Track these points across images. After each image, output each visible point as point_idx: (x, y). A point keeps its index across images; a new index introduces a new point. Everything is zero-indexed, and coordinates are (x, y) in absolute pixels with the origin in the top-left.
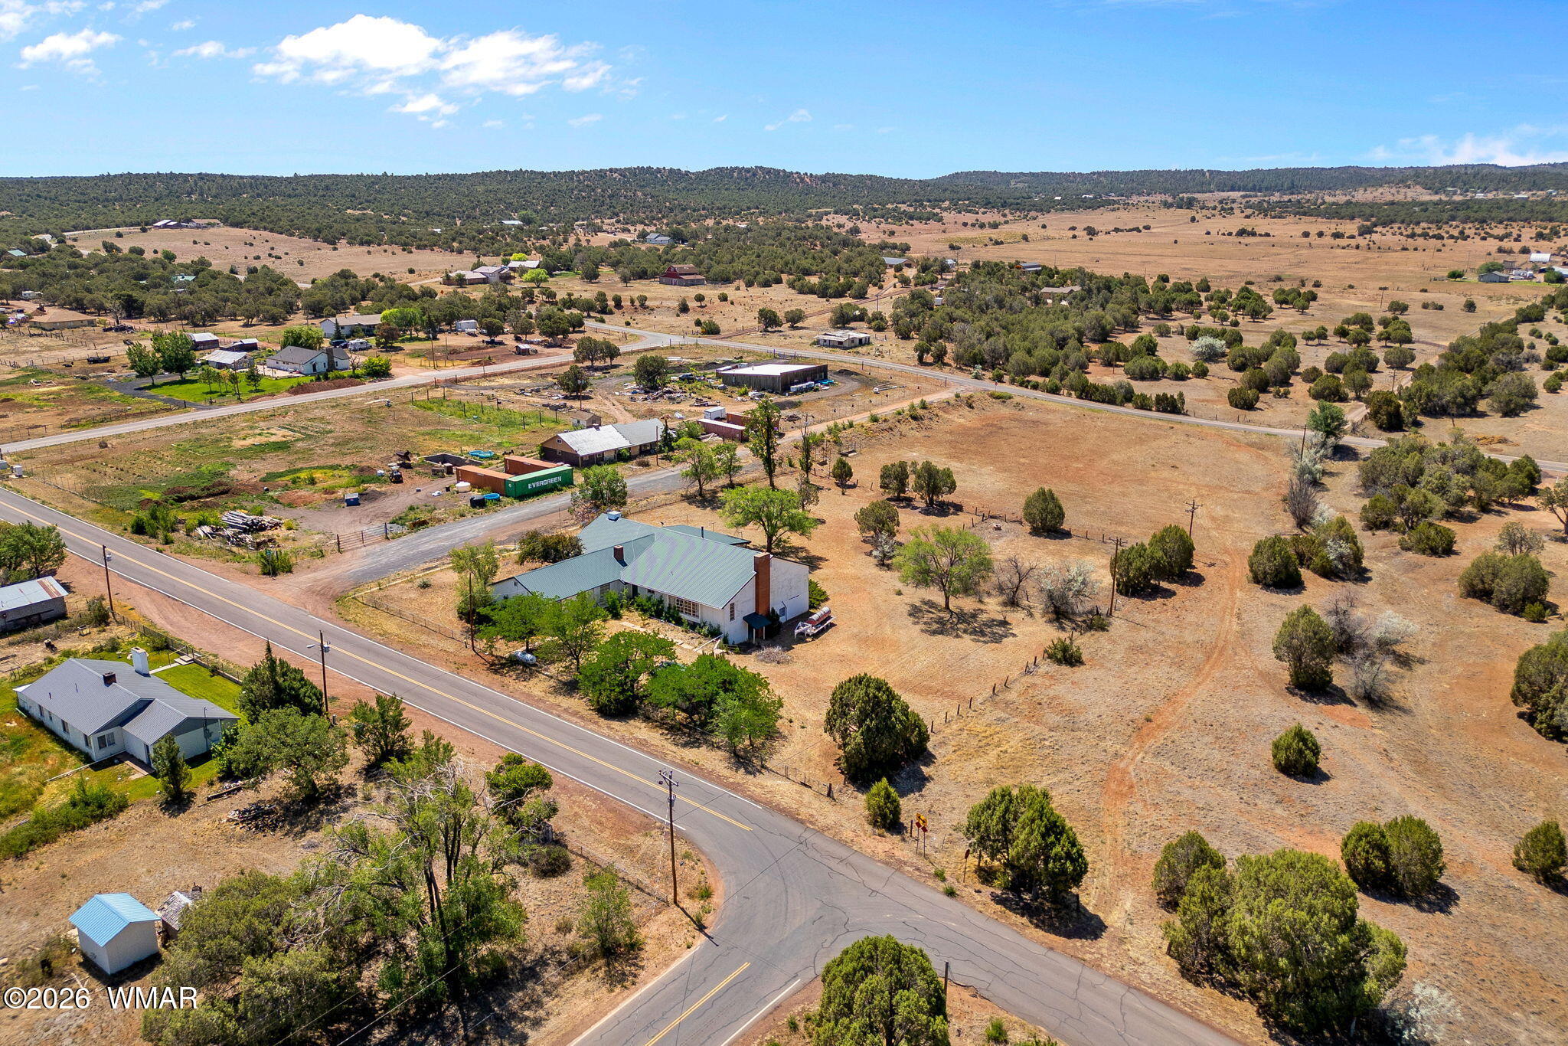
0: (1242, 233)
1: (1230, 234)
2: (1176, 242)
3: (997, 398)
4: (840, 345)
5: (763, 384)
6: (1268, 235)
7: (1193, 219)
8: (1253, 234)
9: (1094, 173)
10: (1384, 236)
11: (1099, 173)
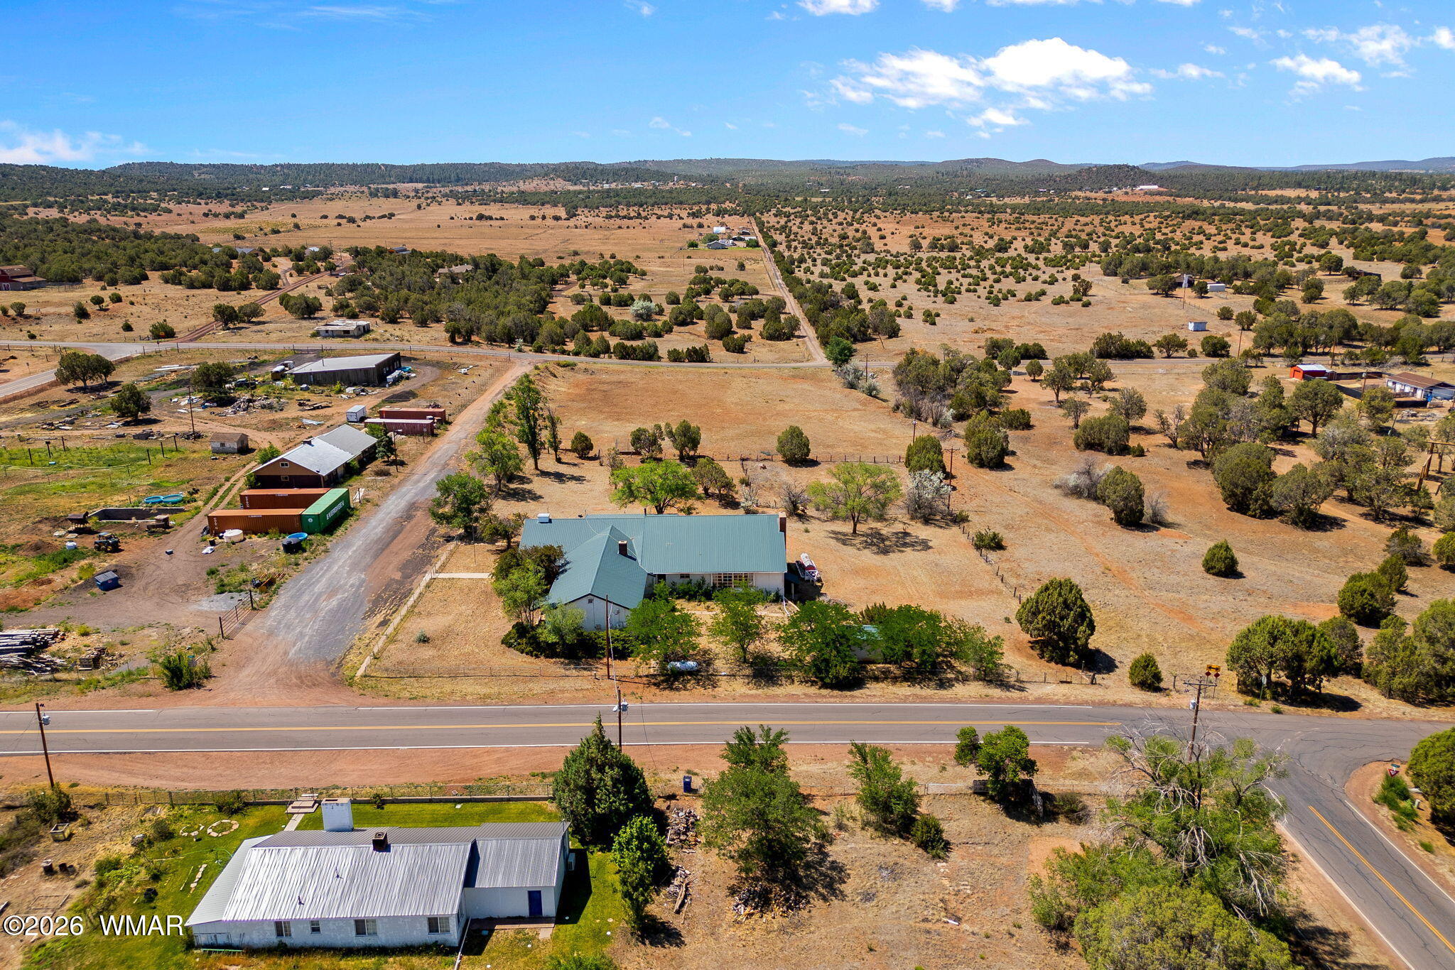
0: (481, 217)
1: (471, 219)
2: (439, 226)
3: (564, 366)
4: (346, 334)
5: (353, 378)
6: (502, 219)
7: (419, 207)
8: (491, 218)
9: (277, 166)
10: (583, 217)
11: (281, 166)
